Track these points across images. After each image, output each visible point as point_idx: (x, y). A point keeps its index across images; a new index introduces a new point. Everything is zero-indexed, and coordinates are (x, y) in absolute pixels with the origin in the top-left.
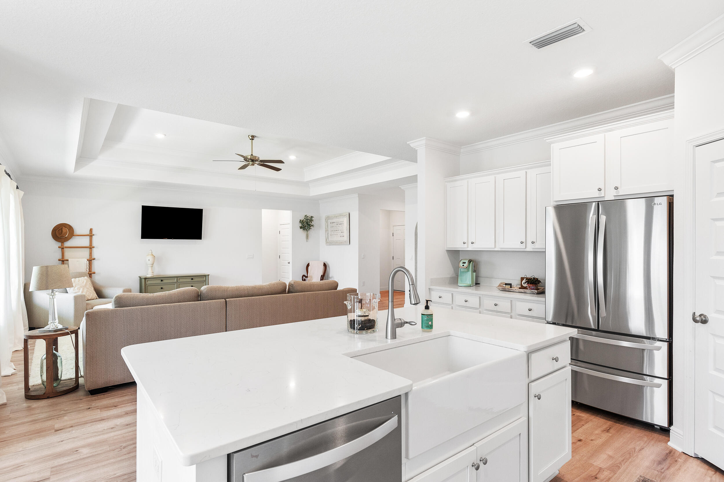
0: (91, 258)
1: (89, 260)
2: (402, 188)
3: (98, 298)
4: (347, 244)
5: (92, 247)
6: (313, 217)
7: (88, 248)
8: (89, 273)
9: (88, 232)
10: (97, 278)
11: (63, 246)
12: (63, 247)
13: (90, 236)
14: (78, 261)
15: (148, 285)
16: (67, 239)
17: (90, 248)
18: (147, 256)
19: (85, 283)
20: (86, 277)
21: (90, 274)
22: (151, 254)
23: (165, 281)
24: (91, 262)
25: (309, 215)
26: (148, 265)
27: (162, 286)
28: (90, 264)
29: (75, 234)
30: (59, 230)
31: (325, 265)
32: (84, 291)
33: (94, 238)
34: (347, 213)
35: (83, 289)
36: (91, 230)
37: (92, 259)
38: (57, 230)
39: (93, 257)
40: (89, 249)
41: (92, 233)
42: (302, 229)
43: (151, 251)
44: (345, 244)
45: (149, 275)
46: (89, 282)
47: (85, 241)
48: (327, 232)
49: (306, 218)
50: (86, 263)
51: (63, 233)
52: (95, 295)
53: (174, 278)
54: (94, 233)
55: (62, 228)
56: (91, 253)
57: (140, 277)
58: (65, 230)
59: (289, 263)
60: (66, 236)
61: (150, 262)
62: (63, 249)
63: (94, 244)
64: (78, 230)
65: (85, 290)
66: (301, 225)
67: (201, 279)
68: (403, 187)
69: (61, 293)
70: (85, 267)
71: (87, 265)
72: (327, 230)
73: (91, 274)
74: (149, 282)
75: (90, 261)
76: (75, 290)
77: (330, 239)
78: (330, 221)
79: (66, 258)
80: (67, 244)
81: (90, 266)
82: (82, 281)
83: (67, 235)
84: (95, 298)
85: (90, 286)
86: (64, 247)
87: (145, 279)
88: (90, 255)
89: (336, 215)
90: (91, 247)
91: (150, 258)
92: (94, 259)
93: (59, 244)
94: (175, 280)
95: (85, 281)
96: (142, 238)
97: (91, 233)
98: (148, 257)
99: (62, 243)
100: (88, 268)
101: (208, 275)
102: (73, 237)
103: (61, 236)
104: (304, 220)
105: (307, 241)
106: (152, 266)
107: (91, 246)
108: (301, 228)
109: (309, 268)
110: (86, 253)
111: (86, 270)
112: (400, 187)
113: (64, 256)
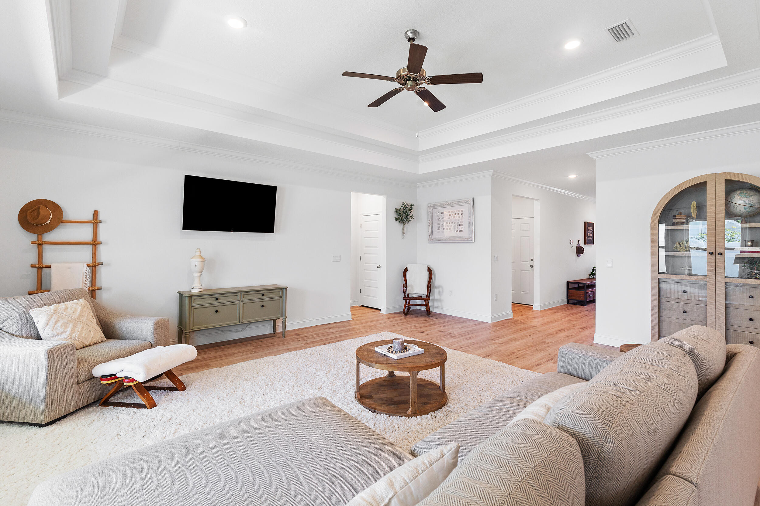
0: (95, 262)
1: (91, 265)
2: (590, 156)
3: (106, 339)
4: (471, 241)
5: (97, 243)
6: (413, 205)
7: (90, 244)
8: (91, 289)
9: (90, 217)
10: (104, 297)
11: (42, 241)
12: (40, 242)
13: (94, 223)
14: (69, 268)
15: (194, 307)
16: (50, 228)
17: (93, 245)
18: (191, 259)
19: (78, 313)
20: (82, 300)
21: (92, 291)
22: (198, 254)
23: (222, 300)
24: (95, 270)
25: (409, 202)
26: (194, 274)
27: (217, 309)
28: (94, 273)
29: (64, 219)
30: (31, 212)
31: (429, 270)
32: (76, 329)
33: (101, 226)
34: (471, 199)
35: (75, 326)
36: (96, 213)
37: (97, 264)
38: (30, 211)
39: (98, 261)
40: (91, 246)
41: (97, 219)
42: (398, 222)
43: (198, 250)
44: (466, 241)
45: (196, 290)
46: (89, 310)
47: (86, 233)
48: (431, 226)
49: (403, 206)
50: (84, 272)
51: (40, 216)
52: (100, 334)
53: (235, 294)
54: (101, 217)
55: (39, 208)
56: (95, 253)
57: (179, 294)
58: (43, 211)
59: (379, 267)
60: (48, 222)
61: (198, 268)
62: (39, 246)
63: (101, 237)
64: (70, 213)
65: (79, 327)
66: (396, 216)
67: (276, 295)
68: (592, 155)
69: (24, 339)
70: (83, 278)
71: (88, 275)
72: (430, 224)
73: (95, 290)
74: (196, 303)
75: (94, 267)
76: (57, 328)
77: (436, 234)
78: (435, 211)
79: (46, 262)
80: (49, 237)
81: (94, 277)
82: (73, 309)
83: (50, 220)
84: (100, 341)
85: (90, 316)
86: (44, 243)
87: (191, 297)
88: (93, 257)
89: (449, 202)
90: (95, 244)
91: (198, 261)
92: (101, 264)
93: (34, 237)
94: (238, 298)
95: (79, 309)
96: (183, 229)
97: (95, 218)
98: (194, 260)
99: (38, 234)
100: (89, 280)
101: (286, 288)
102: (61, 224)
103: (36, 222)
104: (400, 209)
105: (403, 238)
106: (200, 275)
107: (96, 240)
108: (397, 219)
109: (408, 274)
110: (86, 253)
111: (86, 284)
112: (587, 154)
113: (42, 258)
